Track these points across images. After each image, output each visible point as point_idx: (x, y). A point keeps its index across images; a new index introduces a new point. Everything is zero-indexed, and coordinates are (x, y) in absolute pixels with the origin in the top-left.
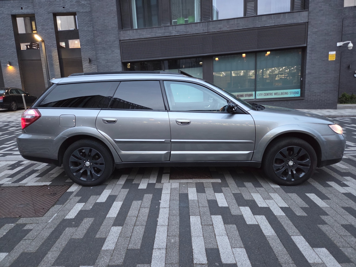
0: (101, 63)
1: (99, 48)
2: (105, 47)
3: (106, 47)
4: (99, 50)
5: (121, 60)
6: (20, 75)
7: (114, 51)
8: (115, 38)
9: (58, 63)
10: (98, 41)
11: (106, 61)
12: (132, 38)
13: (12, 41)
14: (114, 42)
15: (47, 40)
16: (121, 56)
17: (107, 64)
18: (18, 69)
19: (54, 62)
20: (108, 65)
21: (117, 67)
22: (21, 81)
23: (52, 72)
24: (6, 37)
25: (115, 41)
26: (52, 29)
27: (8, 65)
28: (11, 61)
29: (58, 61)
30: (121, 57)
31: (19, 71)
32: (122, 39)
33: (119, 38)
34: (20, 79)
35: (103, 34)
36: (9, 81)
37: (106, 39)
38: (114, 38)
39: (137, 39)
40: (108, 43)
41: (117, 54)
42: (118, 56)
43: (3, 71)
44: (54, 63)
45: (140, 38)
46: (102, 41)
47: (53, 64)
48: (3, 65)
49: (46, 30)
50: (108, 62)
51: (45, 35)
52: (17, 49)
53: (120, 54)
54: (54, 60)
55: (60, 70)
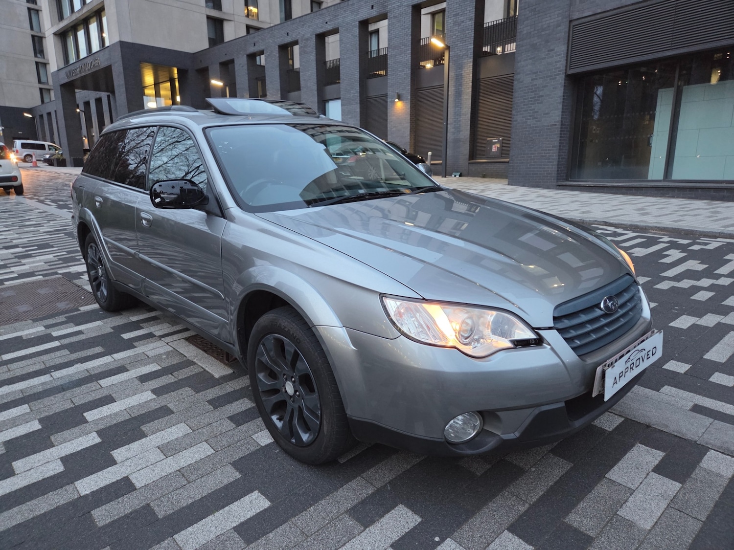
0: (523, 81)
1: (524, 48)
2: (536, 43)
3: (538, 44)
4: (522, 53)
5: (566, 70)
6: (411, 116)
7: (553, 50)
8: (560, 18)
9: (470, 90)
10: (525, 32)
11: (534, 76)
12: (599, 11)
13: (406, 56)
14: (557, 27)
15: (459, 45)
16: (567, 60)
17: (535, 82)
18: (409, 106)
19: (465, 87)
20: (536, 85)
21: (553, 88)
22: (411, 128)
23: (457, 109)
24: (400, 48)
25: (558, 25)
26: (471, 19)
27: (397, 100)
28: (401, 92)
29: (471, 84)
30: (567, 63)
31: (409, 111)
32: (575, 17)
33: (569, 15)
34: (408, 125)
35: (536, 13)
36: (394, 129)
37: (540, 24)
38: (558, 17)
39: (614, 9)
40: (543, 33)
41: (559, 55)
42: (560, 61)
43: (388, 111)
44: (463, 89)
45: (620, 6)
46: (533, 29)
47: (461, 91)
48: (390, 100)
49: (459, 25)
50: (536, 79)
51: (456, 35)
52: (412, 70)
53: (566, 55)
54: (464, 83)
55: (470, 103)
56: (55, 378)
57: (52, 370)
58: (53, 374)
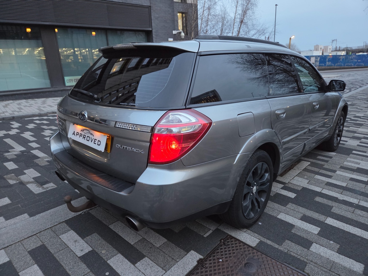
56: (359, 200)
57: (355, 205)
58: (357, 203)
